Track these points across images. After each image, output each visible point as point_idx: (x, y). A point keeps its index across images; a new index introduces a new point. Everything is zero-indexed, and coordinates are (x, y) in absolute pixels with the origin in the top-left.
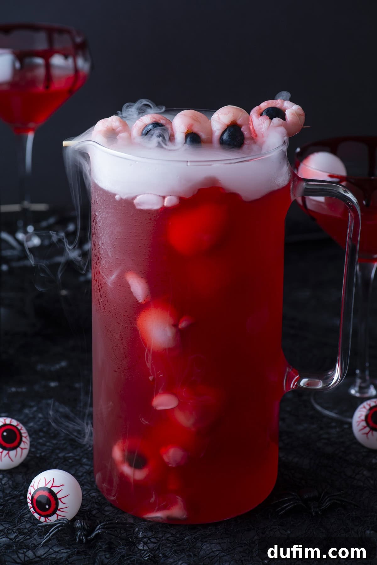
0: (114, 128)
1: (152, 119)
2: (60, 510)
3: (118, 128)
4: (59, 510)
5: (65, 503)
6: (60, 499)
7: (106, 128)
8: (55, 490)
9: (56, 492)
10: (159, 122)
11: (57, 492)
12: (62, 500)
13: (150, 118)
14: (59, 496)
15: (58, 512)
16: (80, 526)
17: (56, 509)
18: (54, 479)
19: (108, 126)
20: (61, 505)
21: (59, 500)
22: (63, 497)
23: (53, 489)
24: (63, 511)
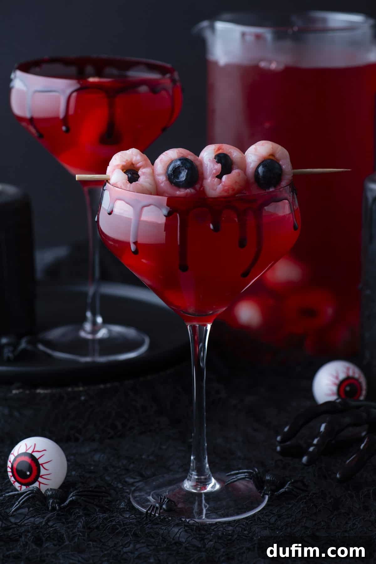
0: (133, 163)
1: (179, 154)
2: (43, 477)
3: (138, 163)
4: (41, 477)
5: (47, 468)
6: (42, 464)
7: (125, 162)
8: (37, 455)
9: (37, 457)
10: (187, 157)
11: (39, 457)
12: (44, 465)
13: (177, 153)
14: (41, 461)
15: (40, 479)
16: (51, 494)
17: (38, 475)
18: (35, 444)
19: (127, 160)
20: (43, 472)
21: (41, 466)
22: (46, 462)
23: (34, 454)
24: (45, 478)
